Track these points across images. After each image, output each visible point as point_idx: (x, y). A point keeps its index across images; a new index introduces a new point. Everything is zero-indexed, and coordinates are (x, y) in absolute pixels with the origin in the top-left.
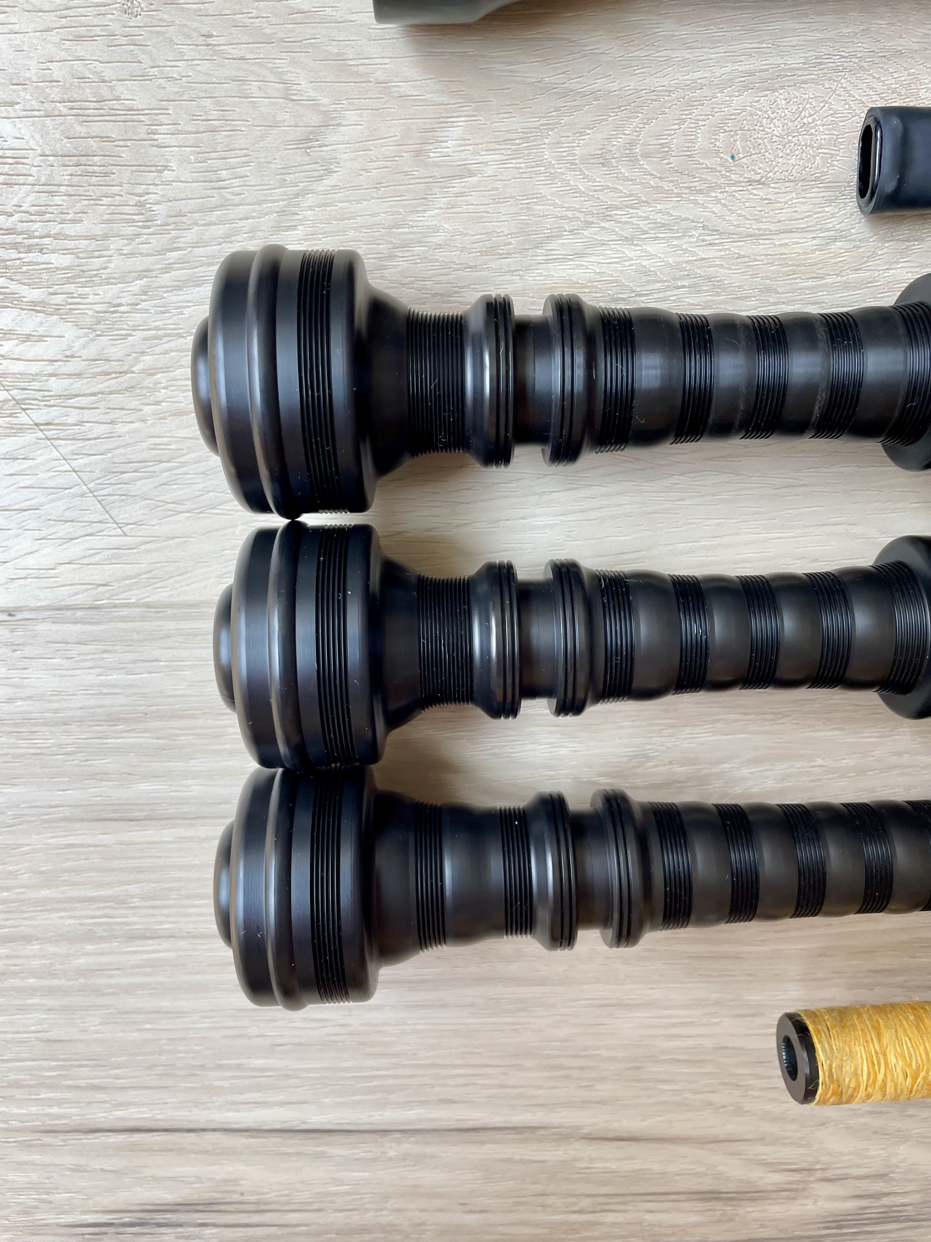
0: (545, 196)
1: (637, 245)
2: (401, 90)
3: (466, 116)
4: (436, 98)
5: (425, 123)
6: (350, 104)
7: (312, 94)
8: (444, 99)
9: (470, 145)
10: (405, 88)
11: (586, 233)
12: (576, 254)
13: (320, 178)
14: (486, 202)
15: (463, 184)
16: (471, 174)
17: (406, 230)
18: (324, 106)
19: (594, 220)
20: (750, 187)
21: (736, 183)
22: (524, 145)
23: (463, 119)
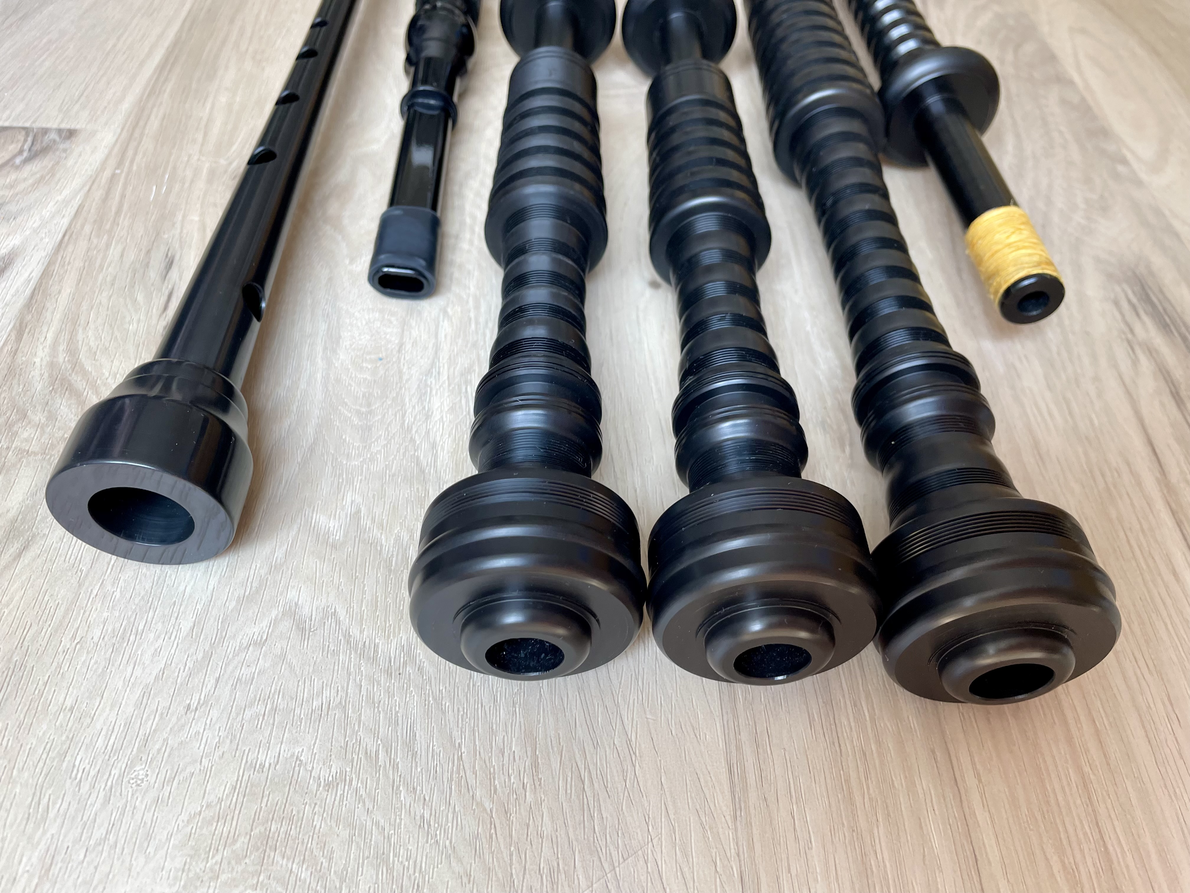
0: (386, 465)
1: (432, 413)
2: (280, 556)
3: (313, 514)
4: (293, 533)
5: (311, 541)
6: (281, 595)
7: (265, 623)
8: (295, 527)
9: (336, 512)
10: (280, 554)
11: (418, 442)
12: (433, 448)
13: (338, 622)
14: (383, 503)
15: (365, 518)
16: (359, 511)
17: (394, 559)
18: (277, 615)
19: (409, 436)
20: (403, 352)
21: (399, 359)
22: (344, 476)
23: (314, 515)
